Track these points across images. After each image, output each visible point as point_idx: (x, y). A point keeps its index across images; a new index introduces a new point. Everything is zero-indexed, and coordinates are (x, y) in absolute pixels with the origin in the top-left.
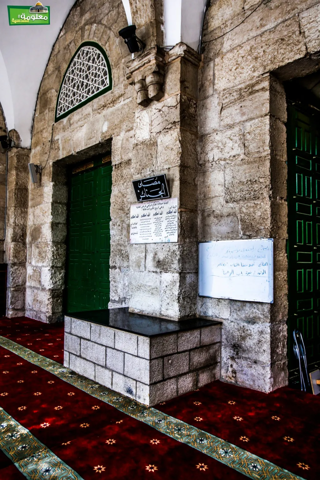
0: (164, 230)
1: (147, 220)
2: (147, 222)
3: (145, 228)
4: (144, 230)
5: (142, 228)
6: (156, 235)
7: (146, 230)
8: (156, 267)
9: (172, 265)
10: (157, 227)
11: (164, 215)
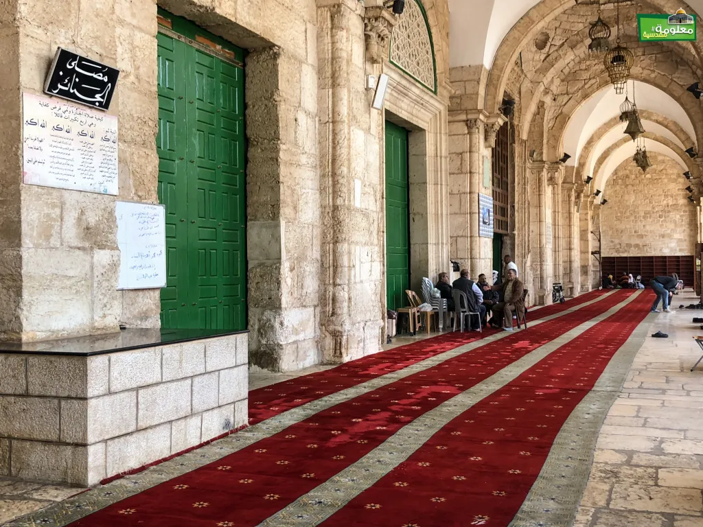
0: (98, 170)
1: (65, 141)
2: (66, 143)
3: (61, 156)
4: (60, 161)
5: (56, 155)
6: (84, 176)
7: (64, 161)
8: (83, 238)
9: (109, 236)
10: (85, 160)
11: (97, 141)
